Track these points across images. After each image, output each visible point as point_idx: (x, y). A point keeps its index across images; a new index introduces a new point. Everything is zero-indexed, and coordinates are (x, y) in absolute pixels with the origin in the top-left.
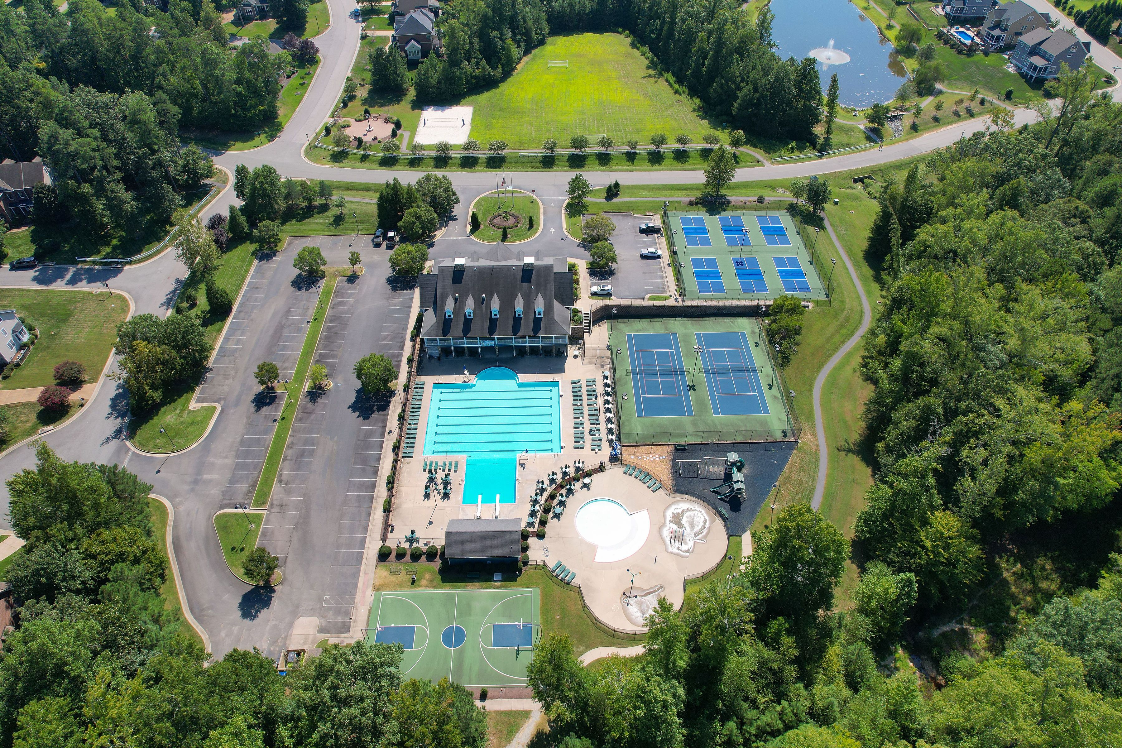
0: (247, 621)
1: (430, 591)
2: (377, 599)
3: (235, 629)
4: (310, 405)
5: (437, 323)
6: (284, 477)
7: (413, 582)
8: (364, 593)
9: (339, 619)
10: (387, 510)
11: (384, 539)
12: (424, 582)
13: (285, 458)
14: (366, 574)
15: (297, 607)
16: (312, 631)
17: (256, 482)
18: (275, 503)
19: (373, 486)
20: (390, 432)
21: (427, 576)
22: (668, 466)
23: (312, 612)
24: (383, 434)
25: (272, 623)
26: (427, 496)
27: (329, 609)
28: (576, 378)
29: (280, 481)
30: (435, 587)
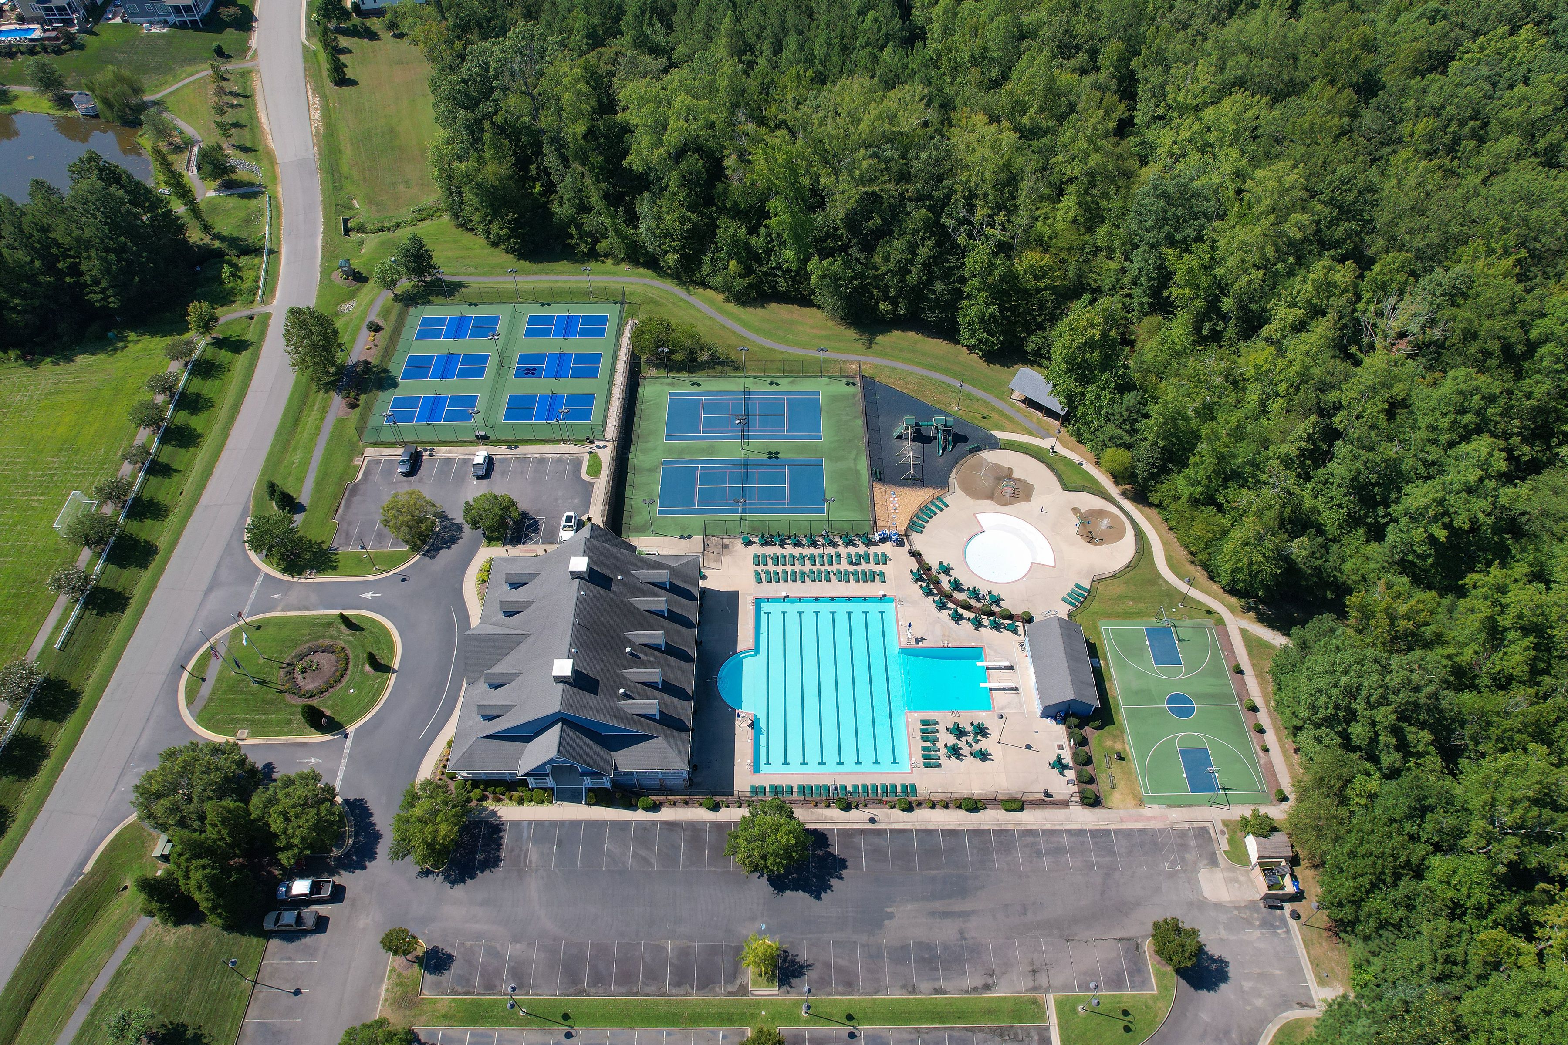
0: (1232, 971)
1: (1129, 736)
2: (1154, 800)
3: (1247, 985)
4: (811, 975)
5: (666, 736)
6: (979, 982)
7: (1121, 759)
8: (1149, 819)
9: (1192, 843)
10: (1017, 804)
11: (1065, 804)
12: (1118, 747)
13: (937, 991)
14: (1122, 821)
15: (1191, 904)
16: (1219, 876)
17: (993, 1031)
18: (1030, 984)
19: (977, 833)
20: (872, 820)
21: (1109, 743)
22: (907, 490)
23: (1194, 883)
24: (879, 833)
25: (1223, 933)
26: (983, 756)
27: (1183, 859)
28: (753, 577)
29: (987, 987)
30: (1122, 732)
